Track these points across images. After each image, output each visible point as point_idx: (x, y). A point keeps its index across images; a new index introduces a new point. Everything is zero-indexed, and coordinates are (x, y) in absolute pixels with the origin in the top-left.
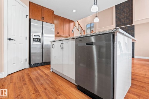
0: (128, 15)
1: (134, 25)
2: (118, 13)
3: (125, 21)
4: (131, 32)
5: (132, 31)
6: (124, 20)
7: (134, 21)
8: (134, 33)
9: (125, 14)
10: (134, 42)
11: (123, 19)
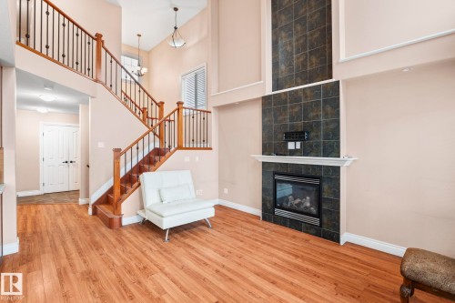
0: (315, 36)
1: (338, 82)
2: (281, 29)
3: (304, 66)
4: (326, 115)
5: (329, 109)
6: (301, 59)
7: (338, 63)
8: (338, 122)
9: (305, 30)
10: (339, 168)
11: (297, 52)
